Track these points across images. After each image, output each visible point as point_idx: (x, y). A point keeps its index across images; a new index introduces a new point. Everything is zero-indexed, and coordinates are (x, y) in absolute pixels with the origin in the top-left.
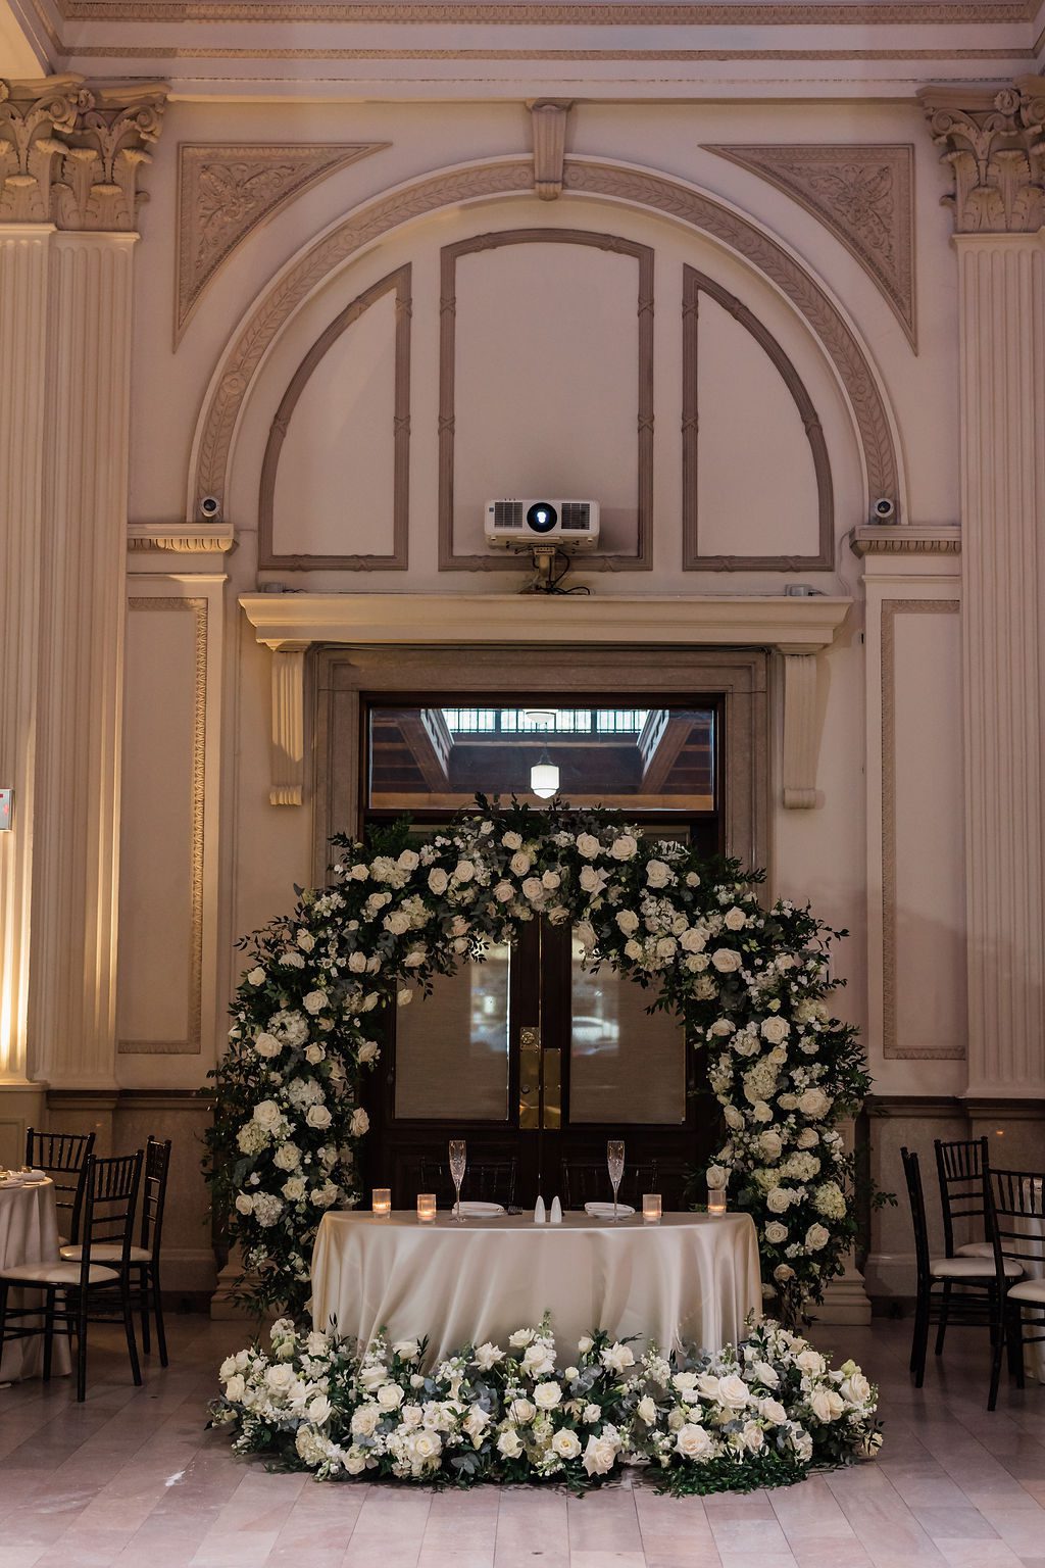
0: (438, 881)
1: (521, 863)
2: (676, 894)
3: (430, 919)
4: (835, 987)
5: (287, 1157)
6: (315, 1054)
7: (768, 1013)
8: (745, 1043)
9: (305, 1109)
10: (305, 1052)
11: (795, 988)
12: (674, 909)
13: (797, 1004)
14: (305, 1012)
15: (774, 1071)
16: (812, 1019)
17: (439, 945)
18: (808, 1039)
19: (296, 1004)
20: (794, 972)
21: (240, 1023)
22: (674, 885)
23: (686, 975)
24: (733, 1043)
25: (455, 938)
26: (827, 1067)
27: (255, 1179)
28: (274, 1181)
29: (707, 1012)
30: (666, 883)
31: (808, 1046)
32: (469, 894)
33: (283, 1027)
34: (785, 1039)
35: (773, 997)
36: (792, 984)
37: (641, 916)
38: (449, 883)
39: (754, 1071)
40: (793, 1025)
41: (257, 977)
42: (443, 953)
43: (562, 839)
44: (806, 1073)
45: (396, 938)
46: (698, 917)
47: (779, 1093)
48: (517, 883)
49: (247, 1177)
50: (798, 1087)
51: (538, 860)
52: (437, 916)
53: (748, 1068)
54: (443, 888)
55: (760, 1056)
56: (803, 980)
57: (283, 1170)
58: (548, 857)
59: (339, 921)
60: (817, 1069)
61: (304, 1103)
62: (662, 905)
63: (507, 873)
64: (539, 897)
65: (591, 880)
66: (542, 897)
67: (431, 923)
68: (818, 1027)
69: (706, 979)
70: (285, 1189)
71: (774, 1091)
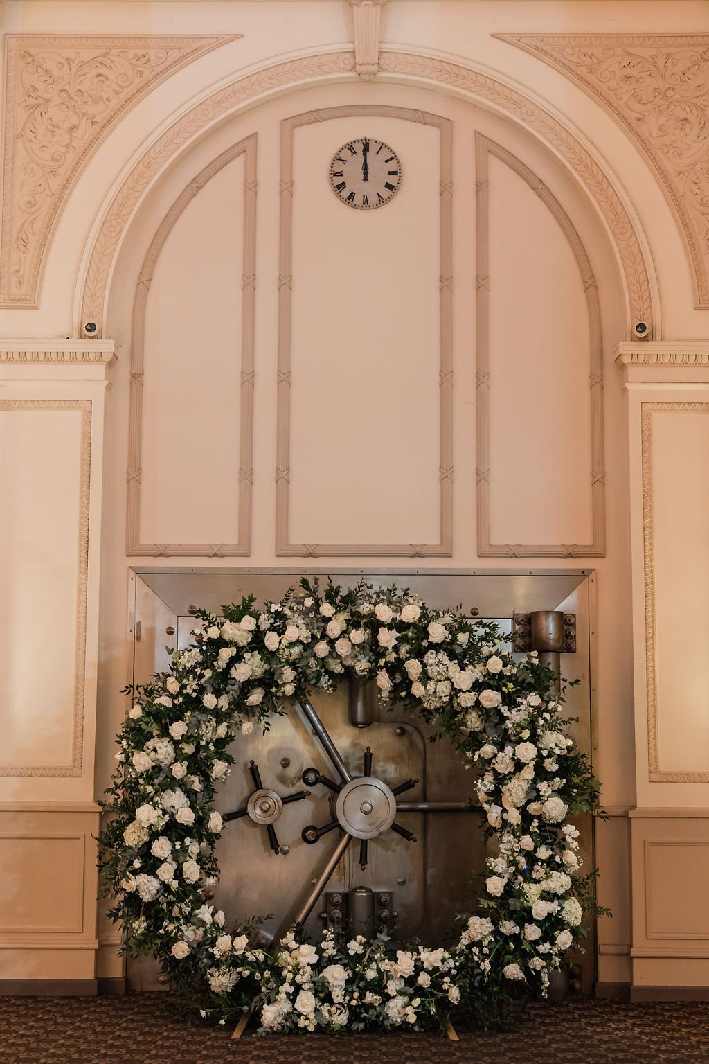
0: (272, 641)
1: (334, 628)
2: (449, 648)
3: (266, 670)
4: (570, 723)
5: (162, 848)
6: (179, 770)
7: (521, 740)
8: (503, 764)
9: (175, 812)
10: (172, 769)
11: (541, 722)
12: (449, 660)
13: (541, 734)
14: (172, 739)
15: (525, 786)
16: (553, 746)
17: (274, 690)
18: (550, 760)
19: (165, 733)
20: (540, 710)
21: (124, 749)
22: (448, 640)
23: (458, 710)
24: (494, 764)
25: (285, 684)
26: (564, 780)
27: (137, 864)
28: (151, 865)
29: (476, 741)
30: (442, 639)
31: (551, 766)
32: (296, 650)
33: (155, 750)
34: (533, 759)
35: (523, 728)
36: (540, 718)
37: (424, 665)
38: (280, 642)
39: (510, 785)
40: (539, 750)
41: (136, 712)
42: (276, 696)
43: (365, 608)
44: (549, 786)
45: (240, 684)
46: (467, 665)
47: (529, 802)
48: (331, 643)
49: (131, 863)
50: (542, 796)
51: (348, 626)
52: (271, 668)
53: (505, 782)
54: (277, 645)
55: (514, 774)
56: (547, 716)
57: (158, 859)
58: (355, 622)
59: (198, 671)
60: (558, 782)
61: (174, 807)
62: (440, 656)
63: (324, 636)
64: (348, 653)
65: (387, 638)
66: (350, 654)
67: (267, 673)
68: (557, 751)
69: (474, 714)
70: (159, 872)
71: (525, 801)
